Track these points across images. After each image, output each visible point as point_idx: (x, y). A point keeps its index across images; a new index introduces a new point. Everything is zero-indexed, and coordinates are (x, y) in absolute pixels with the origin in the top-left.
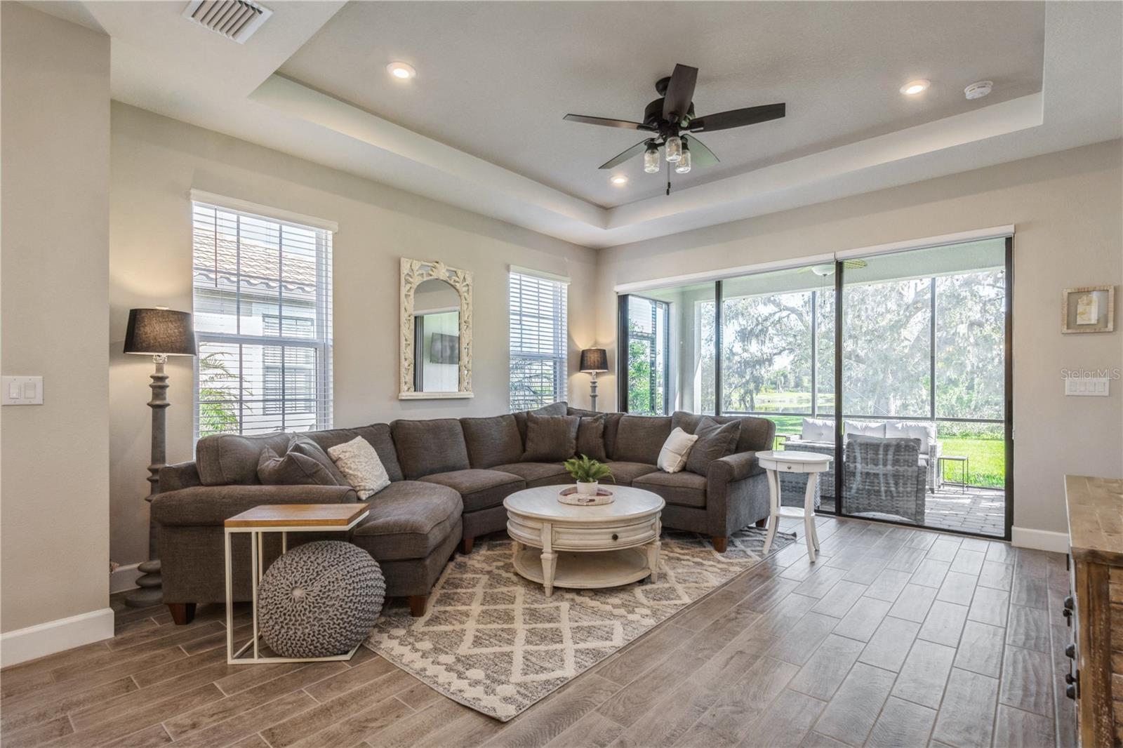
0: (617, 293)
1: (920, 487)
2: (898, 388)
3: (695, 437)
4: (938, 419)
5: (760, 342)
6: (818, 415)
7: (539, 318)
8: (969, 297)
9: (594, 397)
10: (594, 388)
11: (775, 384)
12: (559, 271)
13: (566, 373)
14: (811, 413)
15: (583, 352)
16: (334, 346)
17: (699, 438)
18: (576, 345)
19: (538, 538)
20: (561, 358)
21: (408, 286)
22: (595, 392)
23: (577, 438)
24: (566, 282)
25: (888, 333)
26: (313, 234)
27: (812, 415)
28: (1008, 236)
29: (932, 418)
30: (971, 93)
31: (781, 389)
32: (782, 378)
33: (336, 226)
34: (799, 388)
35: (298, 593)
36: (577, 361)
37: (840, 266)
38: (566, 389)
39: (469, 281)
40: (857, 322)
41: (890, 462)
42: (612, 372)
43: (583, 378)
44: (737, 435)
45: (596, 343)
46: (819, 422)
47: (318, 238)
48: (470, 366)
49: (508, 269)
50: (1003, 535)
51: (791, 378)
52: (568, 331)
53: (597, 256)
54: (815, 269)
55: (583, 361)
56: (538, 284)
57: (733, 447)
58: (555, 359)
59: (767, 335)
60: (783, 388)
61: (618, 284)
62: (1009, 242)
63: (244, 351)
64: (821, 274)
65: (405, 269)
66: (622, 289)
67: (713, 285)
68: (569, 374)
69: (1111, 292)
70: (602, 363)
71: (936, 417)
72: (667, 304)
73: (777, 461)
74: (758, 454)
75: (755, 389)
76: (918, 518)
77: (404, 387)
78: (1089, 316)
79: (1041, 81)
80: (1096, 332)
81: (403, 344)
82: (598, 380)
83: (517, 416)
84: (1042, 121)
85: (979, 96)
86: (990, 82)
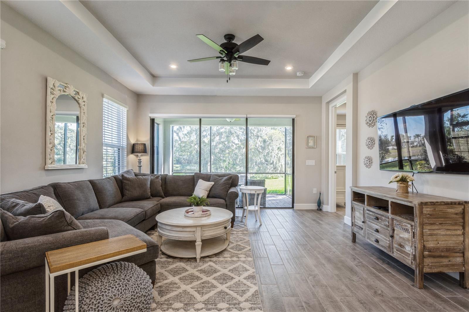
0: (150, 117)
8: (234, 133)
9: (140, 167)
10: (139, 162)
13: (125, 154)
15: (134, 145)
18: (130, 141)
19: (193, 236)
20: (123, 147)
21: (52, 96)
22: (141, 164)
23: (150, 188)
24: (127, 108)
28: (293, 118)
30: (298, 74)
35: (116, 303)
36: (130, 149)
37: (247, 120)
38: (126, 163)
39: (85, 99)
42: (147, 154)
44: (231, 181)
45: (137, 140)
48: (85, 149)
49: (103, 96)
50: (291, 207)
52: (126, 134)
53: (138, 97)
54: (227, 119)
55: (133, 149)
56: (113, 105)
58: (119, 147)
61: (150, 113)
62: (293, 120)
64: (229, 121)
65: (50, 85)
67: (198, 119)
68: (127, 155)
69: (316, 137)
70: (143, 150)
72: (158, 124)
73: (251, 190)
76: (264, 205)
77: (49, 161)
78: (311, 143)
79: (311, 76)
80: (313, 148)
81: (49, 133)
82: (141, 158)
83: (115, 178)
84: (310, 87)
85: (300, 75)
86: (303, 73)
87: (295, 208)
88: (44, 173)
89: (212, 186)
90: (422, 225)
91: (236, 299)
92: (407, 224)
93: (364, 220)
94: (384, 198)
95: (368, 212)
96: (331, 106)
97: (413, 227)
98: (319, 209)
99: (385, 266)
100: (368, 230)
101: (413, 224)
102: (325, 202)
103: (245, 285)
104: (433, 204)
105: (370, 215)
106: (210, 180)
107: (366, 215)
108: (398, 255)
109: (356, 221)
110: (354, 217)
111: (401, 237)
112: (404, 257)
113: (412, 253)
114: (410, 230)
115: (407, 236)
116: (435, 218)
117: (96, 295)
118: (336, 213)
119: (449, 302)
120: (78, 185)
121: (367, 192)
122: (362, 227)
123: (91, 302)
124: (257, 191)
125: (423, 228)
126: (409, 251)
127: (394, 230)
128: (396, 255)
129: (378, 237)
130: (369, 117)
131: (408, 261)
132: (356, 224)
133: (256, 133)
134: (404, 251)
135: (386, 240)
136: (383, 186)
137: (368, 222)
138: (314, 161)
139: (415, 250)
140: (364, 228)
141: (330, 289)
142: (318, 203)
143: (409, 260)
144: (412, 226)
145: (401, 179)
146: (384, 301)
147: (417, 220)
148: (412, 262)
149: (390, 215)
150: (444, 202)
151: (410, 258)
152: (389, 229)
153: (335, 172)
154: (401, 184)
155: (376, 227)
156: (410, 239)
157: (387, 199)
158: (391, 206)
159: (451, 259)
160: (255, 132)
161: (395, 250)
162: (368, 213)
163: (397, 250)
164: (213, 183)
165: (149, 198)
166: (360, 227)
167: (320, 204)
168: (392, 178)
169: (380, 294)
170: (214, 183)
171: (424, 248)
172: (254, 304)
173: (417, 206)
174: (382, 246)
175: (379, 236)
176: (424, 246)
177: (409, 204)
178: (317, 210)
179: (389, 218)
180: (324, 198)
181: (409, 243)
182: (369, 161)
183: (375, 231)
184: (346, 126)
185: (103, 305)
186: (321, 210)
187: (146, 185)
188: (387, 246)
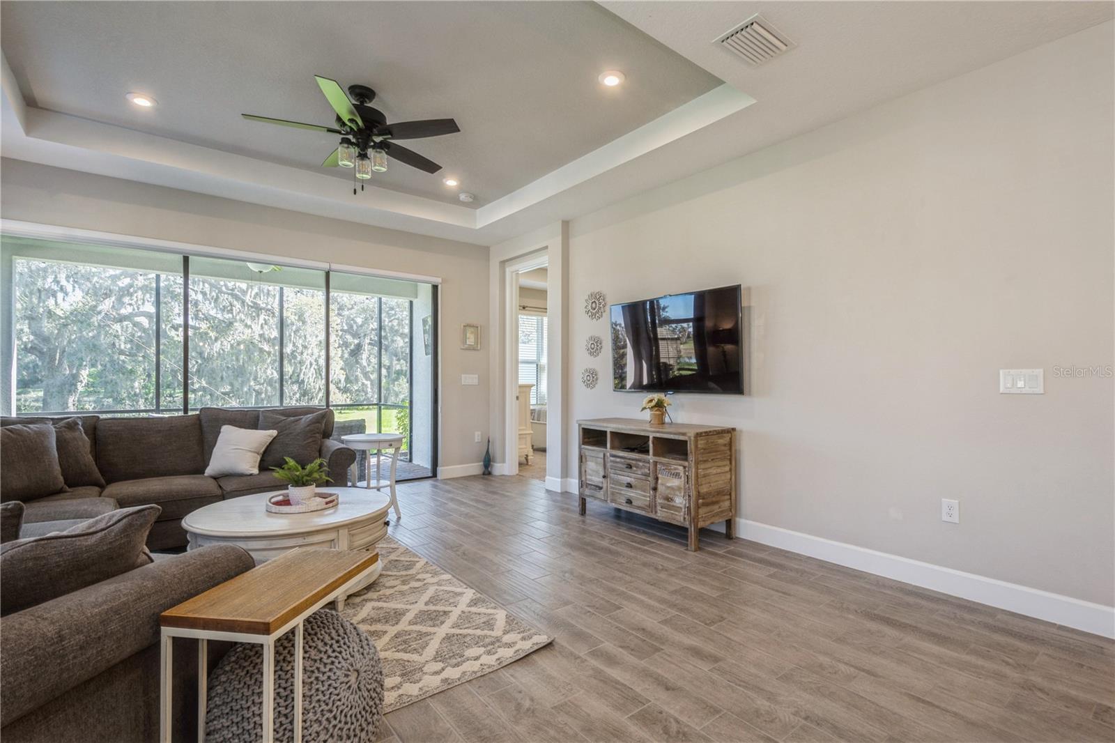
28: (435, 284)
30: (463, 197)
50: (432, 475)
62: (435, 288)
69: (479, 329)
78: (471, 340)
79: (482, 206)
80: (474, 349)
84: (478, 227)
85: (466, 201)
86: (473, 197)
87: (440, 476)
89: (272, 439)
90: (697, 463)
91: (486, 636)
92: (677, 465)
93: (605, 472)
94: (642, 434)
95: (612, 459)
96: (509, 270)
97: (687, 469)
98: (486, 472)
99: (643, 537)
100: (612, 488)
101: (686, 464)
102: (498, 455)
103: (479, 614)
104: (707, 434)
105: (617, 462)
106: (259, 426)
107: (609, 465)
108: (664, 515)
109: (588, 477)
110: (586, 471)
111: (669, 487)
112: (673, 514)
113: (685, 504)
114: (682, 474)
115: (675, 482)
116: (709, 453)
117: (316, 674)
118: (520, 475)
119: (726, 556)
121: (609, 428)
122: (600, 485)
123: (313, 691)
124: (393, 443)
125: (699, 469)
126: (681, 503)
127: (657, 479)
128: (661, 515)
129: (632, 495)
130: (592, 303)
131: (678, 518)
132: (588, 482)
133: (251, 299)
134: (673, 506)
135: (645, 496)
136: (618, 417)
137: (612, 475)
138: (477, 376)
139: (690, 500)
140: (605, 486)
141: (604, 581)
142: (484, 461)
143: (681, 516)
144: (685, 467)
145: (656, 403)
146: (672, 575)
147: (691, 457)
148: (685, 518)
149: (651, 457)
150: (715, 431)
151: (682, 514)
152: (649, 479)
153: (517, 398)
154: (656, 411)
155: (629, 480)
156: (682, 487)
157: (646, 434)
158: (653, 443)
159: (721, 503)
160: (248, 297)
161: (659, 508)
162: (612, 461)
163: (662, 507)
164: (274, 433)
166: (597, 486)
167: (488, 462)
168: (644, 403)
169: (662, 569)
170: (279, 433)
171: (699, 495)
172: (523, 632)
173: (692, 438)
174: (639, 508)
175: (631, 493)
176: (699, 492)
177: (681, 438)
178: (484, 474)
179: (649, 463)
180: (496, 451)
181: (680, 493)
182: (592, 378)
183: (627, 486)
184: (546, 312)
185: (339, 688)
186: (490, 473)
188: (647, 506)
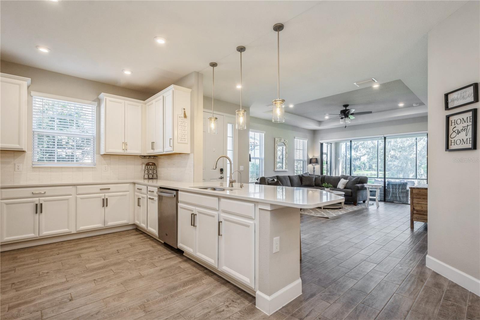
0: (320, 143)
1: (407, 195)
2: (411, 169)
3: (348, 181)
4: (418, 179)
5: (356, 151)
6: (379, 178)
7: (300, 150)
9: (314, 171)
10: (314, 169)
11: (360, 167)
12: (305, 137)
13: (306, 164)
14: (377, 177)
15: (311, 159)
16: (264, 159)
17: (349, 181)
18: (309, 157)
20: (305, 161)
21: (277, 144)
23: (315, 181)
24: (307, 140)
25: (408, 148)
26: (259, 134)
27: (377, 178)
29: (416, 179)
30: (414, 105)
31: (362, 170)
32: (363, 165)
33: (265, 132)
34: (371, 169)
36: (309, 161)
37: (385, 138)
38: (307, 168)
40: (396, 144)
41: (400, 189)
42: (319, 164)
43: (310, 166)
44: (359, 180)
45: (314, 156)
46: (380, 180)
47: (260, 135)
48: (287, 163)
49: (295, 138)
51: (367, 165)
52: (307, 153)
53: (314, 132)
55: (311, 161)
56: (300, 141)
57: (358, 183)
58: (303, 161)
59: (359, 148)
60: (363, 169)
61: (321, 140)
63: (256, 161)
65: (276, 140)
66: (322, 142)
67: (350, 140)
68: (308, 165)
70: (316, 162)
71: (417, 178)
72: (331, 144)
73: (369, 185)
74: (364, 184)
75: (354, 170)
77: (276, 168)
81: (276, 158)
82: (315, 166)
83: (299, 176)
88: (274, 172)
120: (284, 177)
125: (413, 200)
165: (314, 186)
176: (414, 208)
187: (313, 179)
